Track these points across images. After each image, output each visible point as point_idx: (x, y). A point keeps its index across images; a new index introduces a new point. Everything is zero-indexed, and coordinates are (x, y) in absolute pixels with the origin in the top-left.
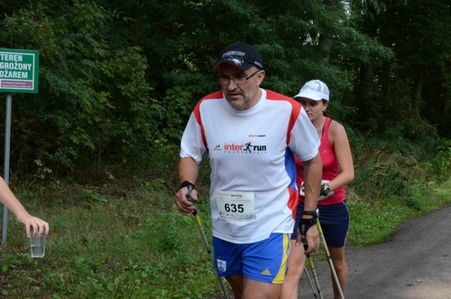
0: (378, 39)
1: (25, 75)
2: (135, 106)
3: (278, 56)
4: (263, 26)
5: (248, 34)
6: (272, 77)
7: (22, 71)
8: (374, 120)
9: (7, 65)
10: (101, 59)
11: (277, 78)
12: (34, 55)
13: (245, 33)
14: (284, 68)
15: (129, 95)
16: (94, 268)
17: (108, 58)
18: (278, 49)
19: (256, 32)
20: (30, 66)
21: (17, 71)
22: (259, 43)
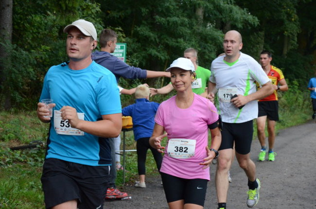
0: (247, 10)
3: (183, 24)
5: (162, 10)
6: (179, 40)
7: (120, 53)
11: (182, 40)
12: (124, 45)
14: (186, 33)
19: (168, 9)
20: (123, 50)
22: (170, 17)
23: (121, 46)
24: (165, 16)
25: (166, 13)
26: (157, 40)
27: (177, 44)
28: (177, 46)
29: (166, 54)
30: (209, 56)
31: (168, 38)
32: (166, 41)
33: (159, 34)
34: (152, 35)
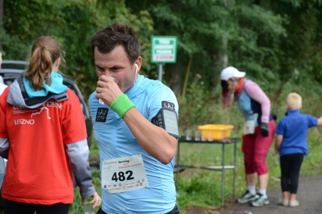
7: (169, 49)
12: (175, 40)
20: (173, 46)
21: (166, 49)
23: (170, 41)
26: (182, 26)
27: (210, 32)
28: (210, 34)
30: (247, 47)
33: (184, 17)
34: (175, 18)
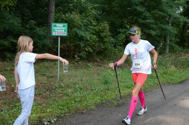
1: (64, 31)
2: (105, 40)
3: (152, 24)
4: (148, 14)
6: (151, 30)
7: (63, 29)
8: (187, 43)
9: (58, 28)
10: (95, 26)
12: (66, 25)
13: (142, 17)
14: (154, 27)
15: (103, 36)
16: (81, 89)
17: (97, 25)
18: (152, 21)
19: (145, 16)
20: (65, 28)
21: (61, 30)
22: (146, 20)
23: (63, 25)
24: (144, 19)
25: (145, 18)
29: (145, 36)
31: (146, 30)
32: (145, 31)
